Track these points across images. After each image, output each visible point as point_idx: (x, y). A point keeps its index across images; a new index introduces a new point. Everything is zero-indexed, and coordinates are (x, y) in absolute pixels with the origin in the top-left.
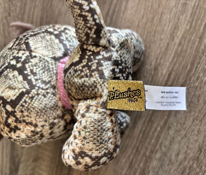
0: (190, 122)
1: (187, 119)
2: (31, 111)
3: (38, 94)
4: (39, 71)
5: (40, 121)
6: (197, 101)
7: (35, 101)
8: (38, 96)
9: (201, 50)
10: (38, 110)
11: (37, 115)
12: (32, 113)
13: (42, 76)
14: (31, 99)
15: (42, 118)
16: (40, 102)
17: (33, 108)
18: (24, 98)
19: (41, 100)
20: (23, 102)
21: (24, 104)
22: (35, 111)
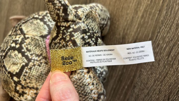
0: (152, 83)
1: (149, 80)
2: (32, 78)
3: (34, 65)
4: (32, 48)
5: (39, 85)
6: (157, 64)
7: (33, 70)
8: (35, 67)
9: (160, 21)
10: (36, 77)
11: (36, 81)
12: (33, 80)
13: (35, 51)
14: (30, 70)
15: (40, 83)
16: (37, 71)
17: (33, 76)
18: (25, 70)
19: (37, 69)
20: (25, 73)
21: (26, 74)
22: (34, 78)
